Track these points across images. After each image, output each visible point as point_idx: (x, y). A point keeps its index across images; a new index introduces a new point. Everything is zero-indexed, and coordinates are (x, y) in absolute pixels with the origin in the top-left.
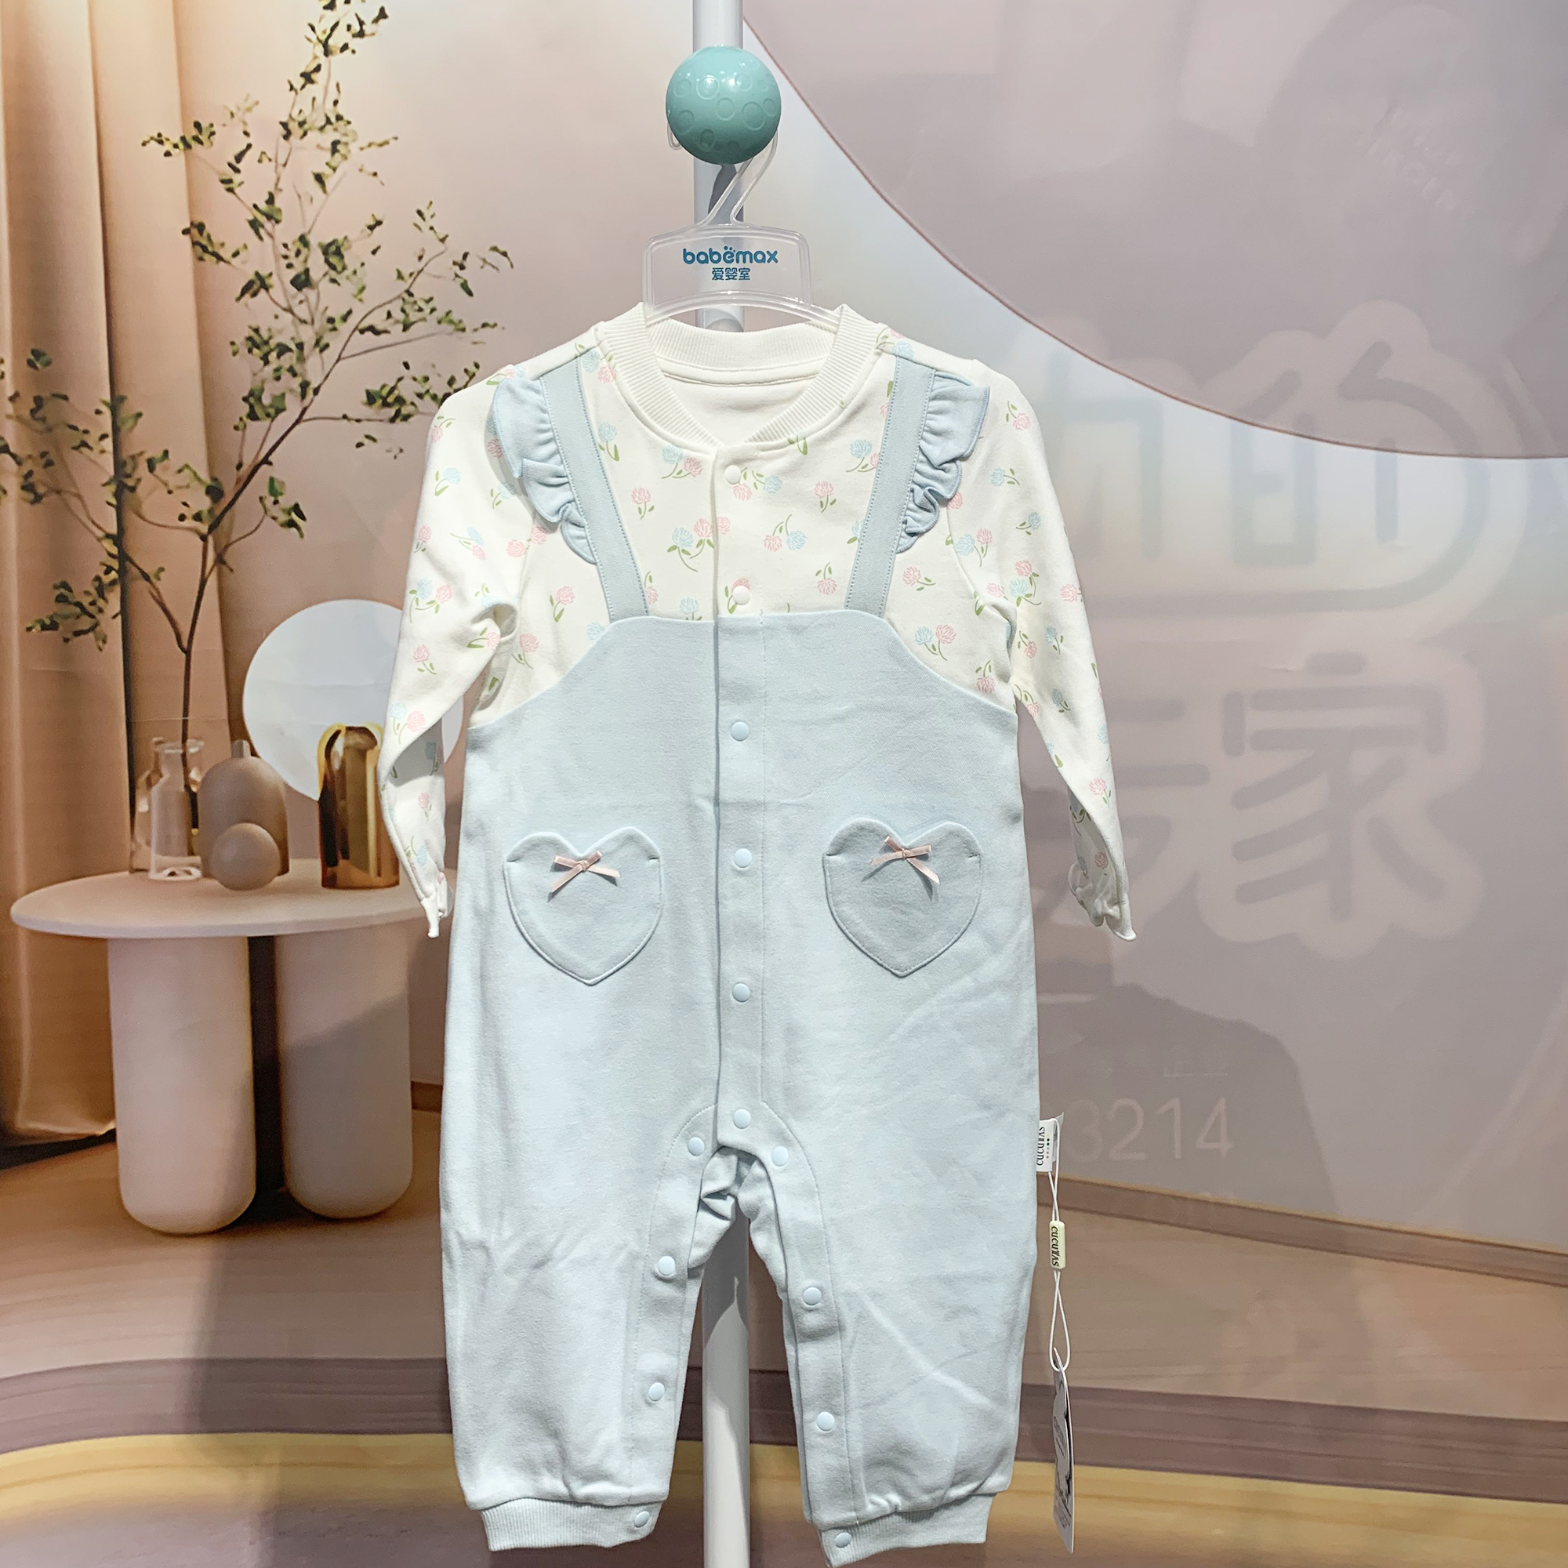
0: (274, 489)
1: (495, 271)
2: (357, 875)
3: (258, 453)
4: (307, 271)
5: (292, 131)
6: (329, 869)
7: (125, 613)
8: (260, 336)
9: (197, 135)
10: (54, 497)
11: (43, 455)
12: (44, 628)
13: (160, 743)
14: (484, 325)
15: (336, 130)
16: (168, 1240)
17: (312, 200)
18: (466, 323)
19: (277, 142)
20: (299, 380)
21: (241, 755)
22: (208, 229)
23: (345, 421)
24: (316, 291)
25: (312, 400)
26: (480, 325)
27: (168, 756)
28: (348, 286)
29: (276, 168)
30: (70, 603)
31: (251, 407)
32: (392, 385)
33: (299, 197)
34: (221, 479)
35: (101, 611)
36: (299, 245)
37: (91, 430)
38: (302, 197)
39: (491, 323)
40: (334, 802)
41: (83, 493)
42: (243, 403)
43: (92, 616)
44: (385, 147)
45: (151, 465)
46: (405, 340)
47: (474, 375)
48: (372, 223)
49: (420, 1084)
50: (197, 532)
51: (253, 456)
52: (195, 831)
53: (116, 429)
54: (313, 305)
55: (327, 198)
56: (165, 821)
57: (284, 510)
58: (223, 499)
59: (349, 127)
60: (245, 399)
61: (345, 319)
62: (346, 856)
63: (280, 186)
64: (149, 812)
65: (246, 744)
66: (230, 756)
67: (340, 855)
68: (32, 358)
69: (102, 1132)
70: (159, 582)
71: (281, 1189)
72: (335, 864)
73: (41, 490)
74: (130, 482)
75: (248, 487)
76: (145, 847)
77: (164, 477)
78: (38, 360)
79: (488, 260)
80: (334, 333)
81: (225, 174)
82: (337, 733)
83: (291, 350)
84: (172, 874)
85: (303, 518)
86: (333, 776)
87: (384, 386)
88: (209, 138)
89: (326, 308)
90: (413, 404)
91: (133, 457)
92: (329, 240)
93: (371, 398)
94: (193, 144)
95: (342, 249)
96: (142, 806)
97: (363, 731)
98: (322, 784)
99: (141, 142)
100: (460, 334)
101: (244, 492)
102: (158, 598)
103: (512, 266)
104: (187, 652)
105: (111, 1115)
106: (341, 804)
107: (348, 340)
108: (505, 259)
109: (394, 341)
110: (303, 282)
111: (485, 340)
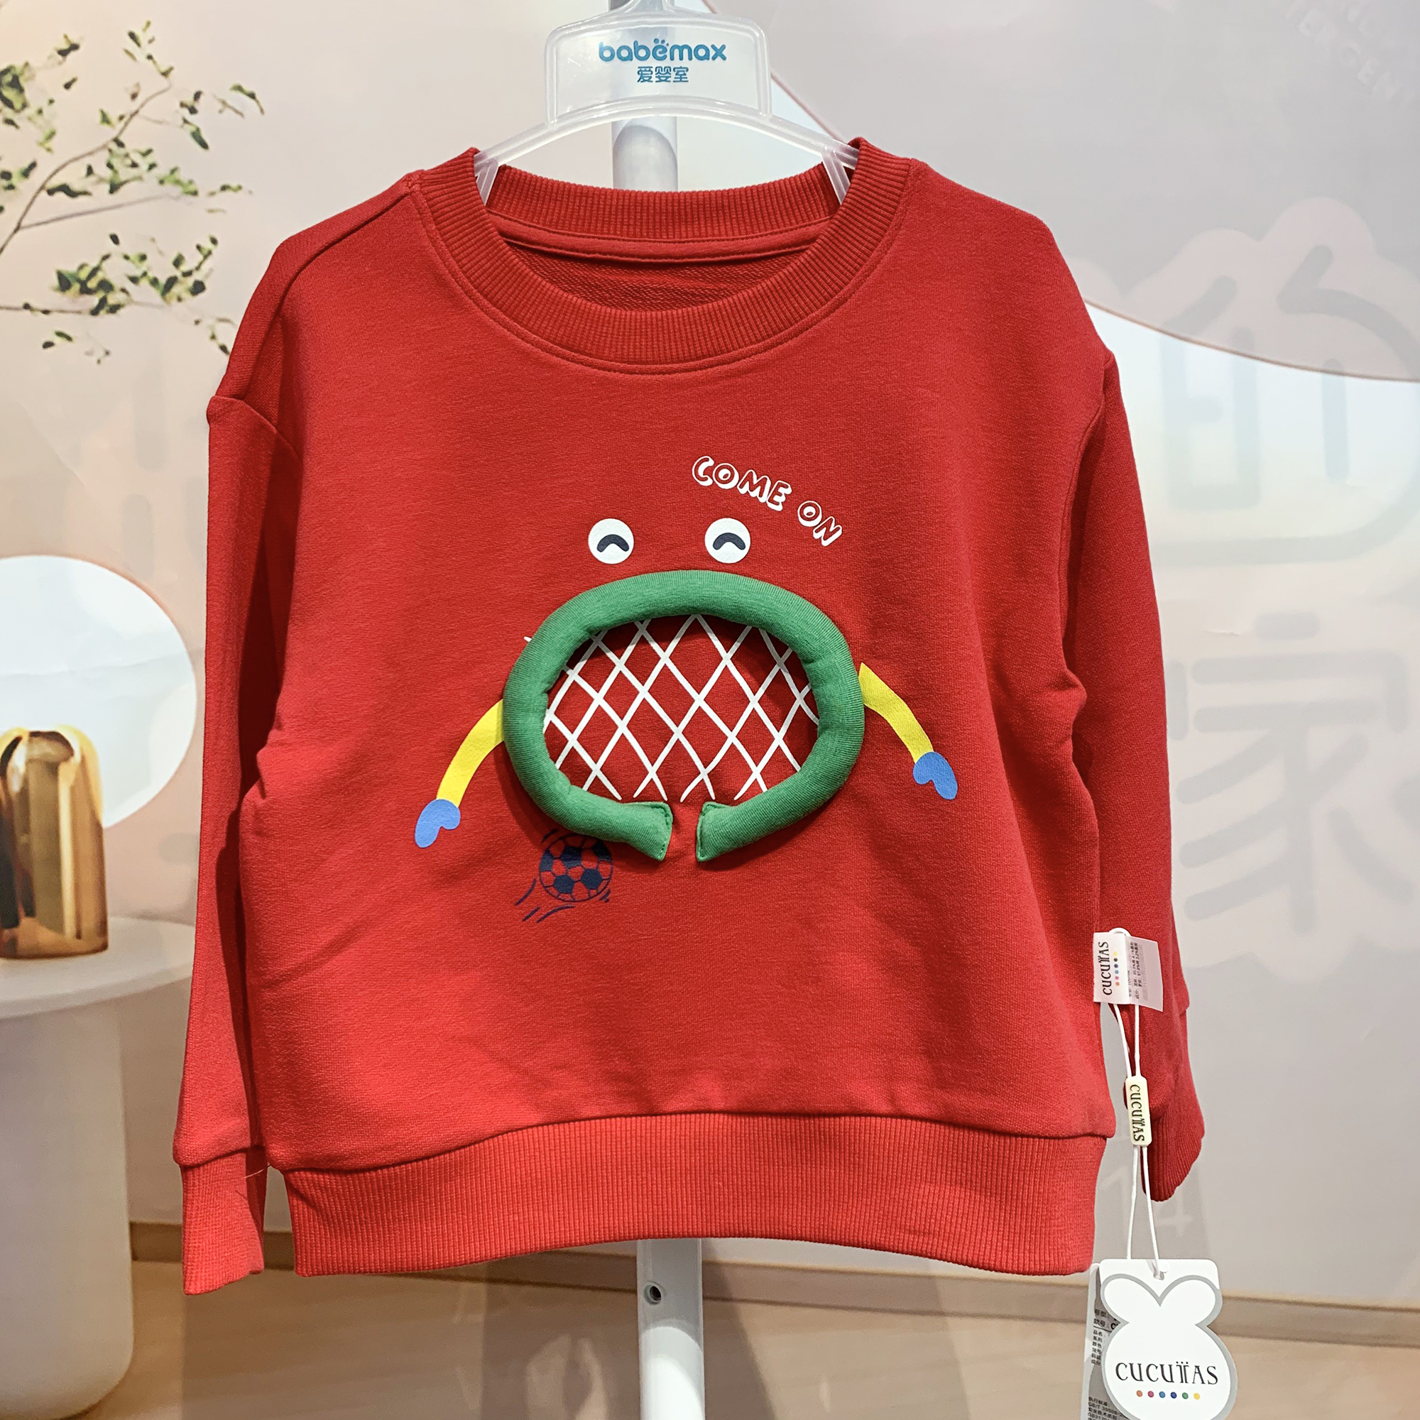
1: (238, 117)
2: (46, 937)
6: (7, 931)
14: (224, 188)
18: (198, 185)
23: (27, 312)
26: (218, 187)
28: (29, 130)
32: (94, 264)
39: (234, 184)
40: (14, 838)
46: (110, 204)
47: (210, 253)
48: (65, 46)
61: (26, 173)
62: (31, 912)
67: (22, 911)
72: (15, 923)
79: (230, 103)
80: (11, 192)
82: (17, 740)
86: (11, 802)
87: (82, 267)
90: (123, 290)
92: (3, 66)
93: (64, 283)
95: (22, 80)
97: (54, 737)
100: (191, 198)
103: (262, 111)
106: (23, 839)
107: (31, 203)
108: (252, 101)
109: (98, 206)
111: (225, 208)
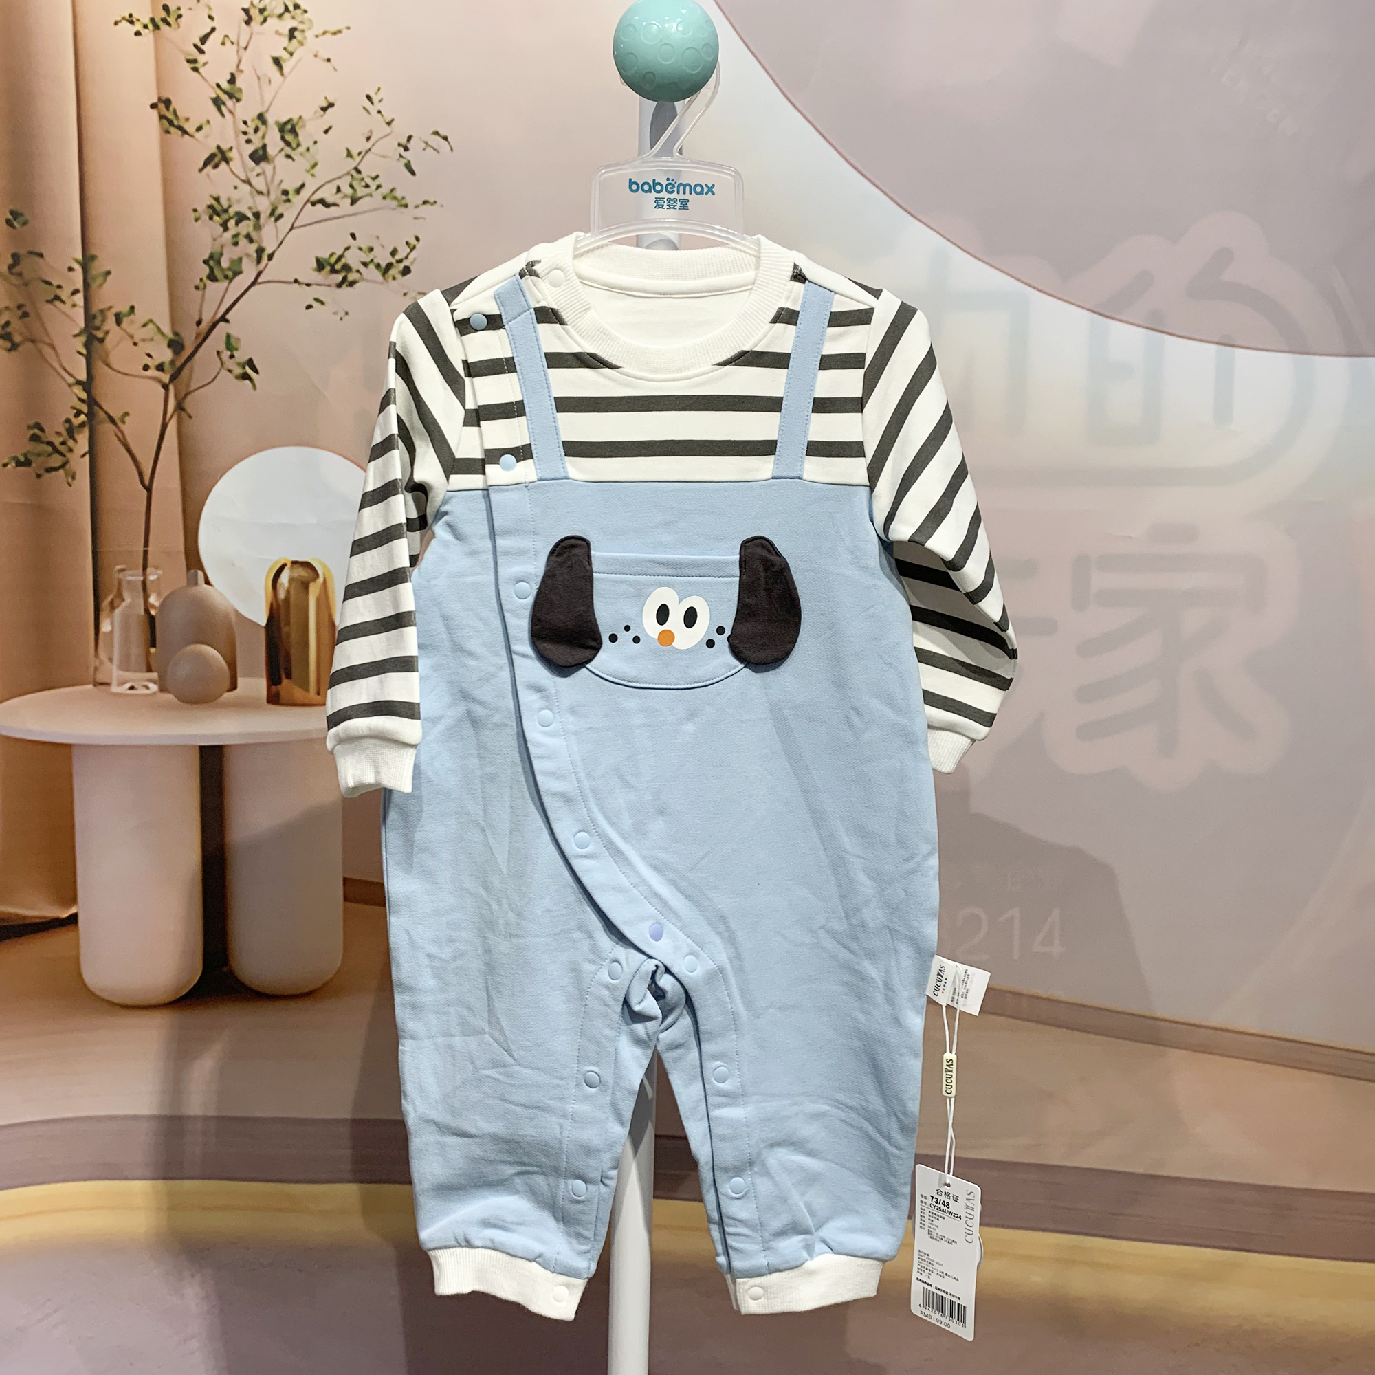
0: (230, 344)
1: (436, 152)
2: (298, 693)
3: (217, 311)
4: (264, 147)
5: (253, 18)
6: (273, 687)
7: (92, 453)
8: (222, 206)
9: (164, 19)
10: (30, 345)
11: (20, 307)
12: (19, 464)
13: (122, 570)
14: (425, 202)
15: (293, 18)
16: (123, 1011)
17: (270, 81)
18: (408, 201)
19: (240, 27)
20: (254, 246)
21: (196, 584)
22: (174, 105)
23: (297, 285)
24: (272, 165)
25: (267, 265)
26: (421, 203)
27: (129, 582)
28: (301, 163)
29: (238, 51)
30: (42, 442)
31: (211, 269)
32: (339, 253)
33: (259, 78)
34: (183, 335)
35: (71, 450)
36: (259, 123)
37: (63, 285)
38: (261, 79)
39: (432, 200)
40: (280, 629)
41: (56, 343)
42: (203, 264)
43: (63, 455)
44: (339, 36)
45: (119, 319)
46: (351, 213)
47: (414, 247)
48: (325, 105)
49: (352, 880)
50: (160, 381)
51: (212, 314)
52: (153, 650)
53: (87, 285)
54: (269, 179)
55: (285, 79)
56: (126, 641)
57: (238, 364)
58: (183, 353)
59: (306, 15)
60: (206, 262)
61: (298, 191)
62: (289, 676)
63: (241, 67)
64: (112, 632)
65: (200, 573)
66: (185, 584)
67: (283, 676)
68: (10, 217)
69: (65, 915)
70: (123, 426)
71: (225, 969)
72: (279, 682)
73: (17, 338)
74: (100, 334)
75: (208, 341)
76: (107, 663)
77: (130, 331)
78: (15, 219)
79: (430, 143)
80: (287, 204)
81: (192, 55)
82: (283, 566)
83: (248, 219)
84: (132, 688)
85: (256, 371)
86: (278, 604)
87: (332, 255)
88: (177, 19)
89: (281, 181)
90: (358, 271)
91: (102, 311)
92: (285, 119)
93: (320, 265)
94: (161, 24)
95: (297, 128)
96: (106, 627)
97: (307, 565)
98: (268, 614)
99: (113, 22)
100: (403, 209)
101: (204, 345)
102: (122, 439)
103: (452, 149)
104: (149, 489)
105: (74, 900)
106: (285, 630)
107: (300, 212)
108: (446, 142)
109: (342, 214)
110: (261, 156)
111: (424, 216)
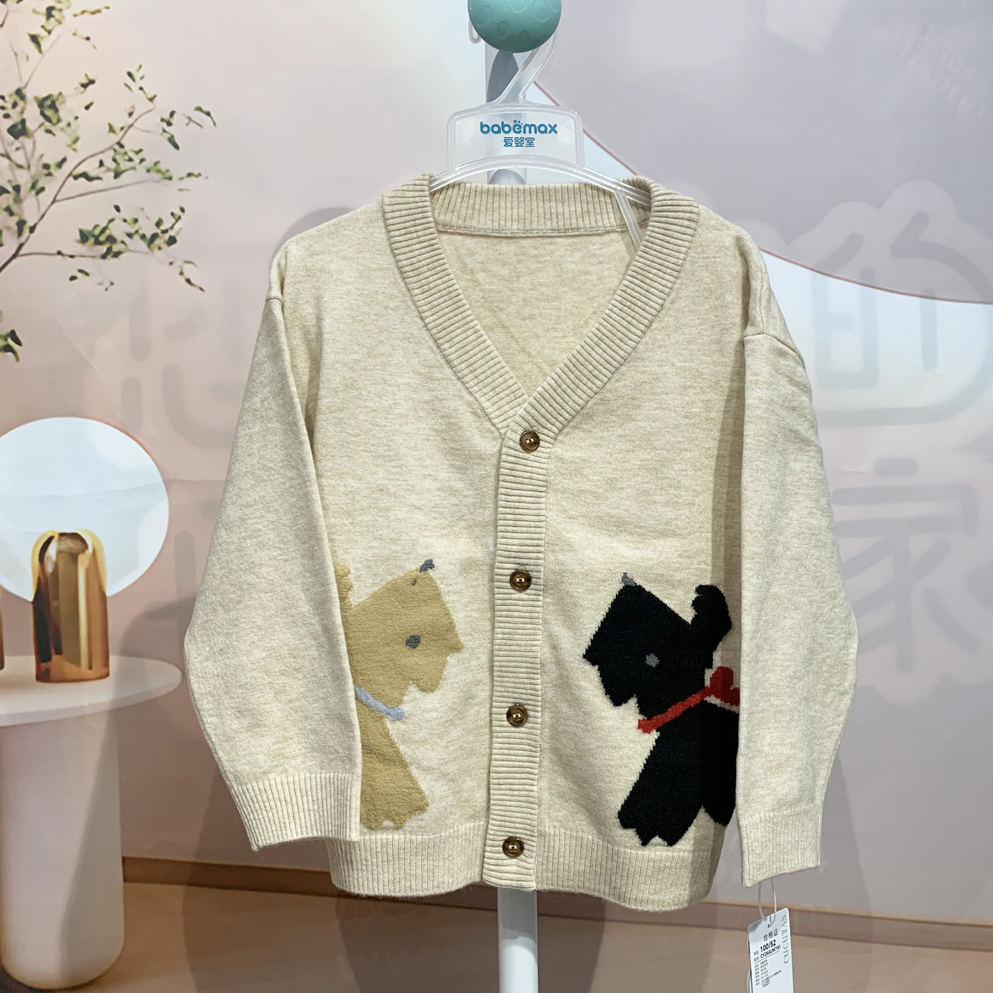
1: (199, 128)
2: (69, 669)
4: (23, 122)
6: (43, 664)
14: (189, 175)
17: (28, 58)
18: (172, 173)
20: (15, 219)
23: (60, 257)
24: (32, 139)
25: (28, 237)
26: (185, 175)
28: (62, 138)
32: (103, 225)
33: (16, 55)
36: (17, 99)
38: (19, 55)
39: (196, 173)
40: (48, 604)
44: (97, 15)
46: (114, 186)
47: (180, 218)
48: (85, 81)
54: (29, 154)
55: (43, 56)
61: (60, 165)
62: (59, 653)
67: (53, 651)
72: (48, 659)
79: (193, 118)
80: (49, 178)
82: (51, 538)
83: (8, 192)
85: (19, 343)
86: (45, 578)
87: (96, 227)
89: (42, 156)
90: (123, 242)
92: (45, 95)
93: (84, 237)
95: (57, 104)
97: (75, 536)
98: (36, 589)
100: (167, 182)
103: (215, 124)
106: (54, 604)
107: (63, 185)
108: (209, 118)
109: (106, 187)
110: (19, 131)
111: (190, 188)
